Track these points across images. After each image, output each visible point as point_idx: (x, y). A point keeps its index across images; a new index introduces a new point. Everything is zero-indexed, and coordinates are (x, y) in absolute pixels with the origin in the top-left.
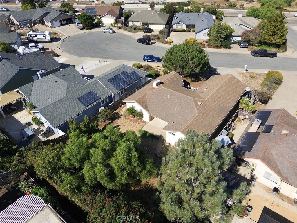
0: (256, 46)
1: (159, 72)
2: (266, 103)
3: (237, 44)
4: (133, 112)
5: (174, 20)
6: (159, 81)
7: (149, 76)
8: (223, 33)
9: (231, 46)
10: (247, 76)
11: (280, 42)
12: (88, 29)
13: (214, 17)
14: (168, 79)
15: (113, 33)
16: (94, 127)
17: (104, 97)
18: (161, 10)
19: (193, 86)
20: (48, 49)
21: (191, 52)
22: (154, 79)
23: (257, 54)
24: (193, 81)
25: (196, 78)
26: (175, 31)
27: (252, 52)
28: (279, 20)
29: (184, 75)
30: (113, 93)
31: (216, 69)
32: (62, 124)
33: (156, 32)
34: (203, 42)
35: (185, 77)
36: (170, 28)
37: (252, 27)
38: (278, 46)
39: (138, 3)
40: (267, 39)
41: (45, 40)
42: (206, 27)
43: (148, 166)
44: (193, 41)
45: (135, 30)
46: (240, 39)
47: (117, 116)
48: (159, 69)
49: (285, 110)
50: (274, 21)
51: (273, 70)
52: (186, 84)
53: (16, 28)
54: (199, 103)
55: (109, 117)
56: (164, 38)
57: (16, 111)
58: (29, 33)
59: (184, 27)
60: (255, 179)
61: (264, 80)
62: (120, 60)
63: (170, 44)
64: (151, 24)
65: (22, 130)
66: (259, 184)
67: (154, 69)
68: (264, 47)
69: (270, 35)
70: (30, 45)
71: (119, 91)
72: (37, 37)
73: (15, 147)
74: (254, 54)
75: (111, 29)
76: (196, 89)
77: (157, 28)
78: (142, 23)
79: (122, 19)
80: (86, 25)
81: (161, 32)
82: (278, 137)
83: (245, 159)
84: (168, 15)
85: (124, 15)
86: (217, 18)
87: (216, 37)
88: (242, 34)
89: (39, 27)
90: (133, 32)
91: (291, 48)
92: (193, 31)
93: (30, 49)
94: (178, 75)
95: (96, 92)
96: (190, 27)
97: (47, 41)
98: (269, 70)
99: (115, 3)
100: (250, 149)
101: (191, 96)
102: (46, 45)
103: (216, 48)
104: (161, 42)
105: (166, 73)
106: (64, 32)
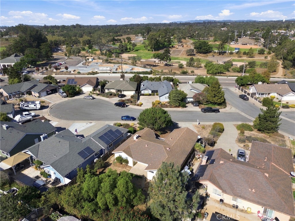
0: (205, 105)
1: (136, 128)
2: (213, 146)
3: (191, 103)
4: (120, 160)
5: (141, 87)
6: (138, 135)
7: (129, 132)
8: (179, 97)
9: (187, 105)
10: (199, 128)
11: (221, 101)
12: (71, 97)
13: (172, 83)
14: (144, 134)
15: (93, 99)
16: (94, 173)
17: (97, 151)
18: (131, 79)
19: (163, 138)
20: (39, 115)
21: (158, 114)
22: (133, 134)
23: (205, 111)
24: (162, 134)
25: (164, 131)
26: (143, 95)
27: (202, 110)
28: (217, 86)
29: (155, 129)
30: (103, 147)
31: (177, 124)
32: (68, 174)
33: (129, 96)
34: (166, 103)
35: (155, 131)
36: (139, 93)
37: (201, 91)
38: (220, 104)
39: (110, 73)
40: (211, 99)
41: (36, 108)
42: (167, 92)
43: (139, 194)
44: (158, 103)
45: (111, 96)
46: (192, 100)
47: (107, 165)
48: (136, 126)
49: (222, 149)
50: (214, 87)
51: (217, 122)
52: (157, 136)
53: (6, 99)
54: (168, 149)
55: (103, 165)
56: (136, 101)
57: (24, 168)
58: (22, 103)
59: (150, 92)
60: (209, 196)
61: (211, 130)
62: (103, 121)
63: (141, 106)
64: (123, 91)
65: (35, 182)
66: (212, 199)
67: (131, 127)
68: (210, 106)
69: (213, 97)
70: (24, 113)
71: (108, 145)
72: (29, 106)
73: (39, 192)
74: (203, 111)
75: (91, 96)
76: (164, 139)
77: (129, 94)
78: (117, 90)
79: (99, 87)
80: (70, 94)
81: (132, 97)
82: (218, 166)
83: (201, 182)
84: (137, 83)
85: (100, 84)
86: (174, 84)
87: (174, 100)
88: (193, 96)
89: (27, 97)
90: (109, 98)
91: (230, 104)
92: (157, 95)
93: (25, 117)
94: (150, 129)
95: (91, 147)
96: (154, 92)
97: (37, 109)
98: (214, 122)
99: (89, 73)
100: (202, 175)
101: (162, 144)
102: (37, 112)
103: (176, 108)
104: (133, 105)
105: (141, 129)
106: (50, 101)
